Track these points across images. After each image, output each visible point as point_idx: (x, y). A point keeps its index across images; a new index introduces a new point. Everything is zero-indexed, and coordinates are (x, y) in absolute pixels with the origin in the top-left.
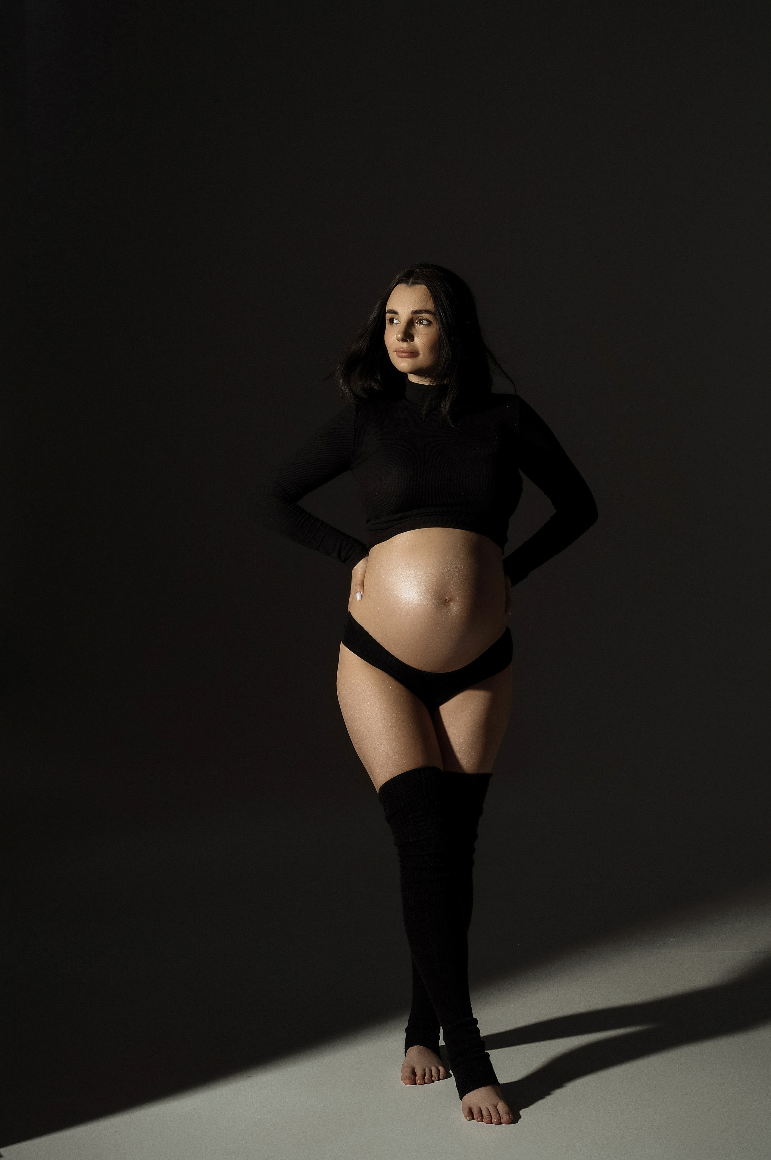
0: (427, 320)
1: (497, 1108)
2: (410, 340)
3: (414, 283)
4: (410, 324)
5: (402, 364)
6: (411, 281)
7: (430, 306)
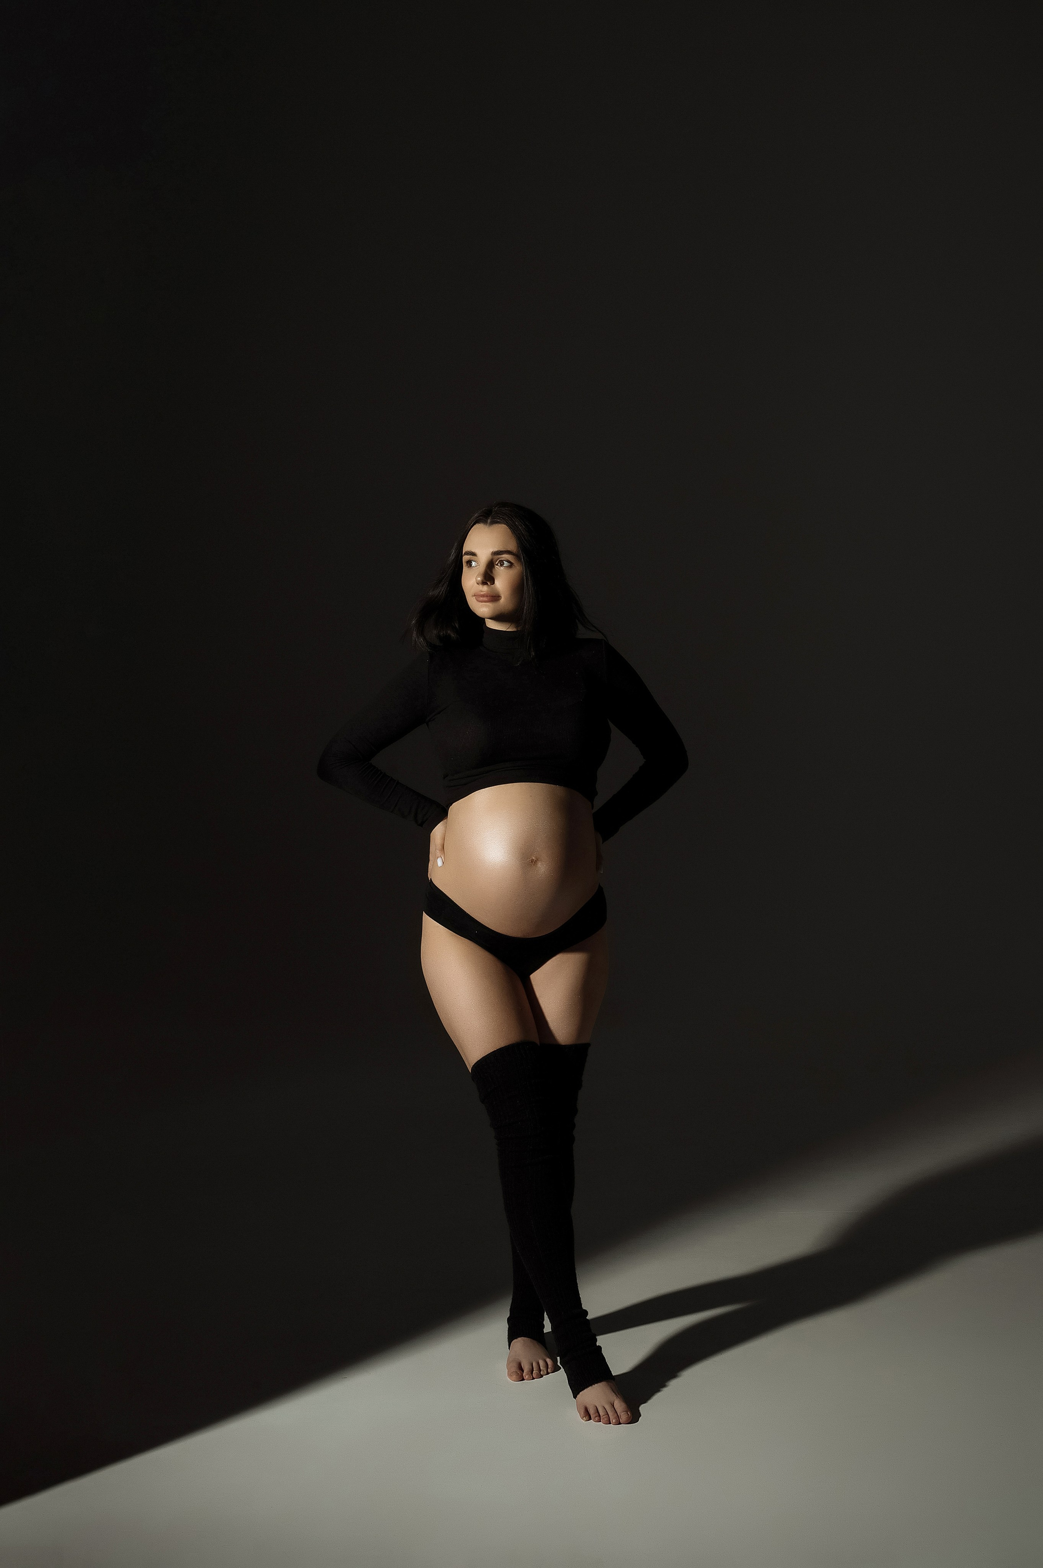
0: (508, 561)
1: (613, 1406)
2: (490, 583)
3: (493, 523)
4: (490, 565)
5: (482, 609)
6: (489, 521)
7: (512, 546)
